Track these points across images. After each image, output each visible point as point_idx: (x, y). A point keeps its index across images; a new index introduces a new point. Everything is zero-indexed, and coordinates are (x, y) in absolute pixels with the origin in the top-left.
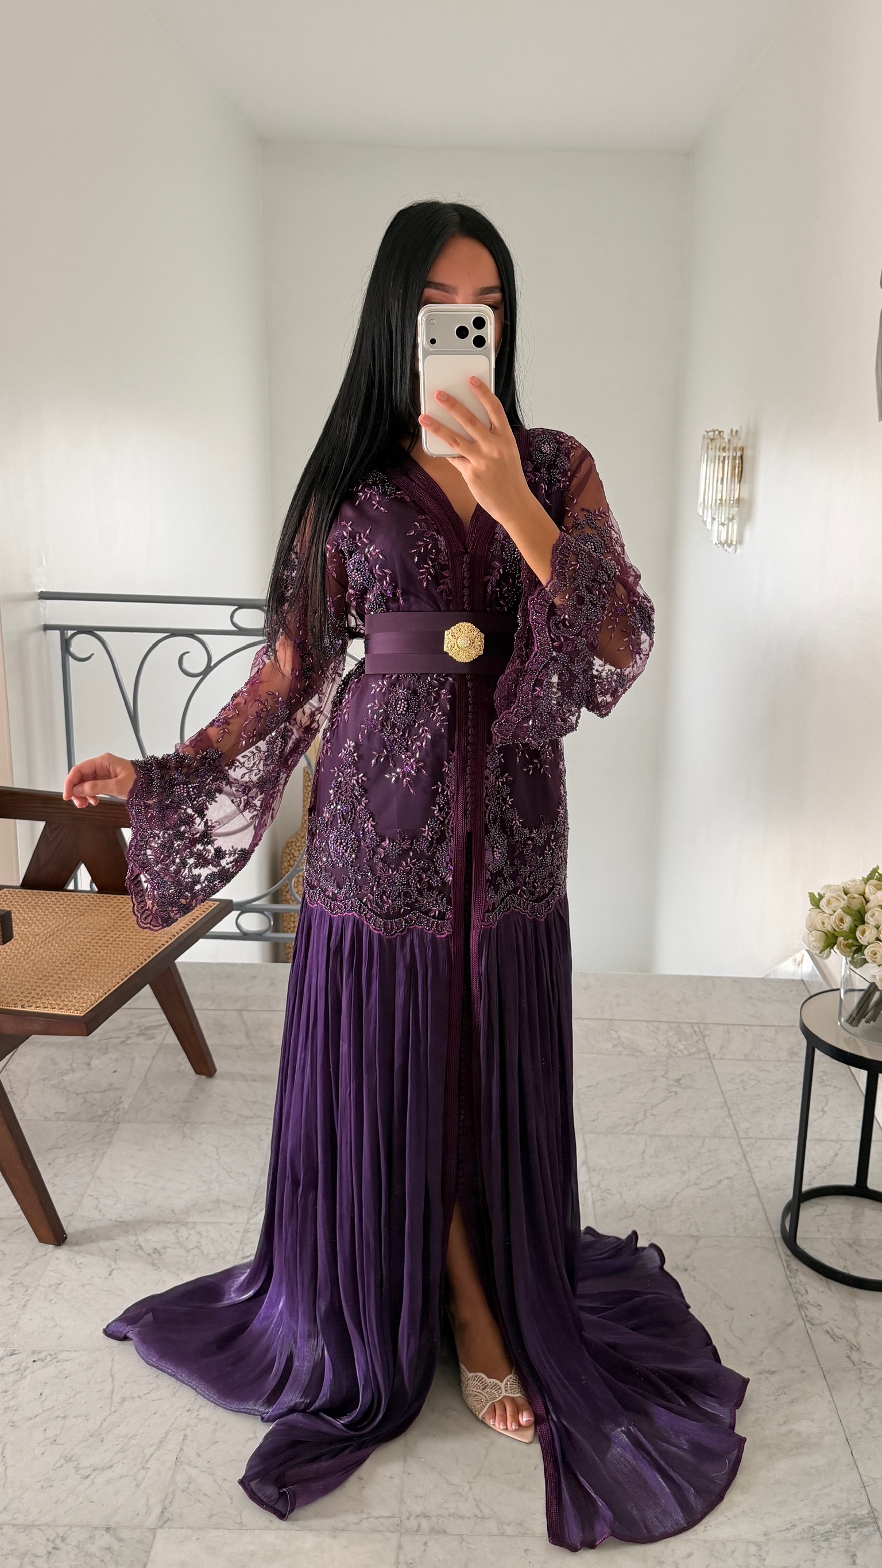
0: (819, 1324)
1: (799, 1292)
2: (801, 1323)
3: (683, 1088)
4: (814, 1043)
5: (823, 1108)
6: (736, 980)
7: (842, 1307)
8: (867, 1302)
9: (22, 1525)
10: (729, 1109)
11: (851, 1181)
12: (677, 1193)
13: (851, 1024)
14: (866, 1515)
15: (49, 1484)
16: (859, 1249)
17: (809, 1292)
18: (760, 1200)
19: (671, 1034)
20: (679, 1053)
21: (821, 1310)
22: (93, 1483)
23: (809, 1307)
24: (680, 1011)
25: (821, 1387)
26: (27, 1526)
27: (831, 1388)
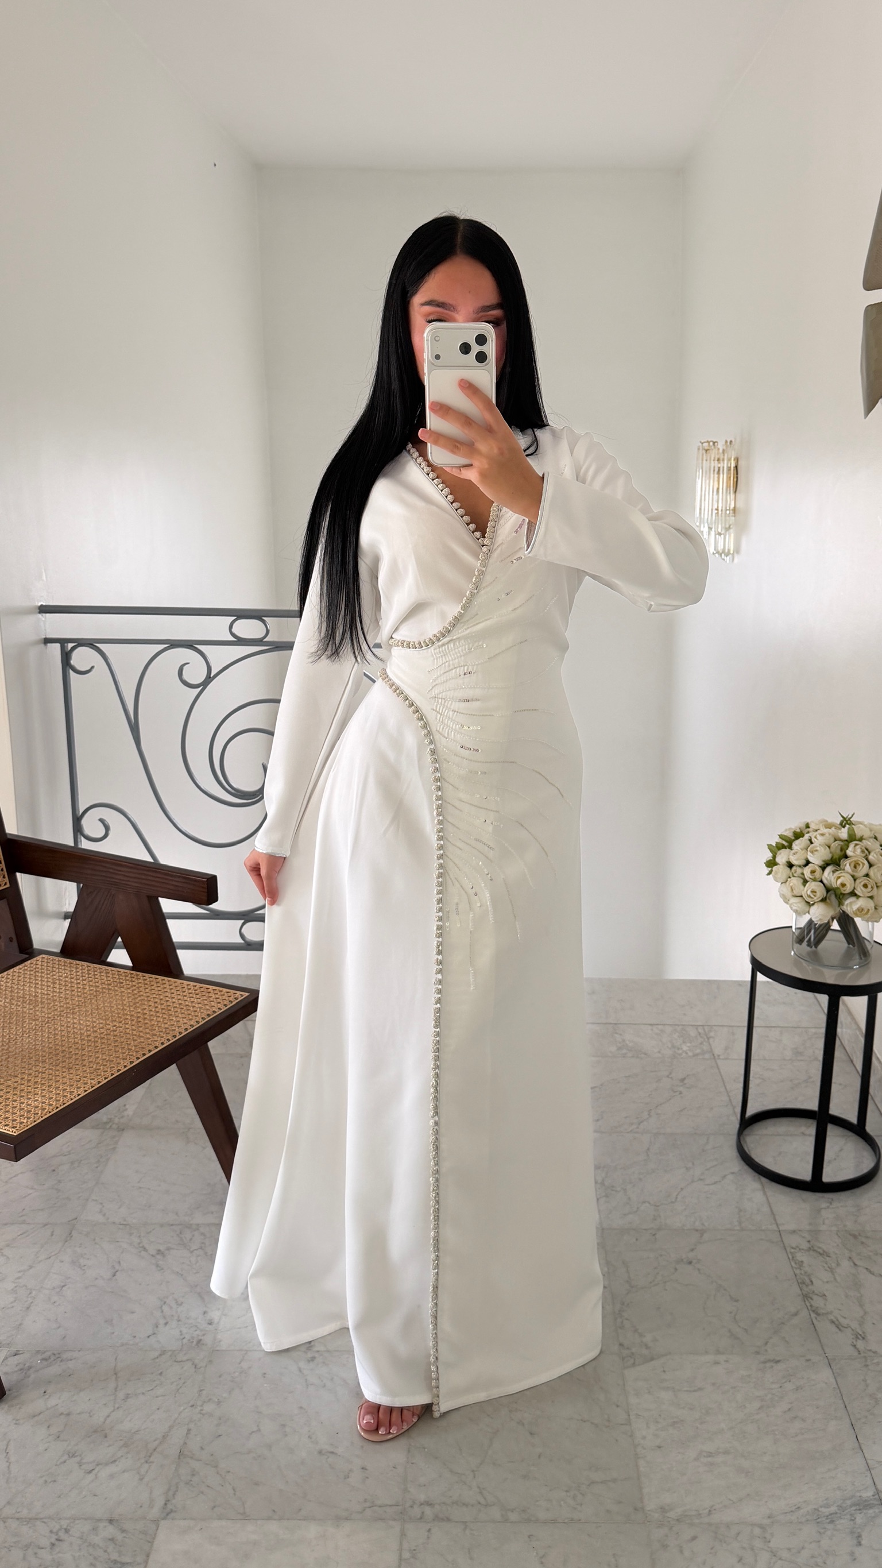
0: (823, 1314)
2: (804, 1313)
3: (688, 1088)
7: (847, 1296)
9: (25, 1518)
10: (734, 1107)
12: (682, 1189)
14: (872, 1497)
15: (53, 1480)
16: (863, 1240)
17: (814, 1282)
19: (676, 1036)
20: (684, 1054)
21: (826, 1300)
22: (96, 1477)
23: (815, 1297)
24: (685, 1014)
25: (826, 1374)
26: (30, 1519)
27: (836, 1374)
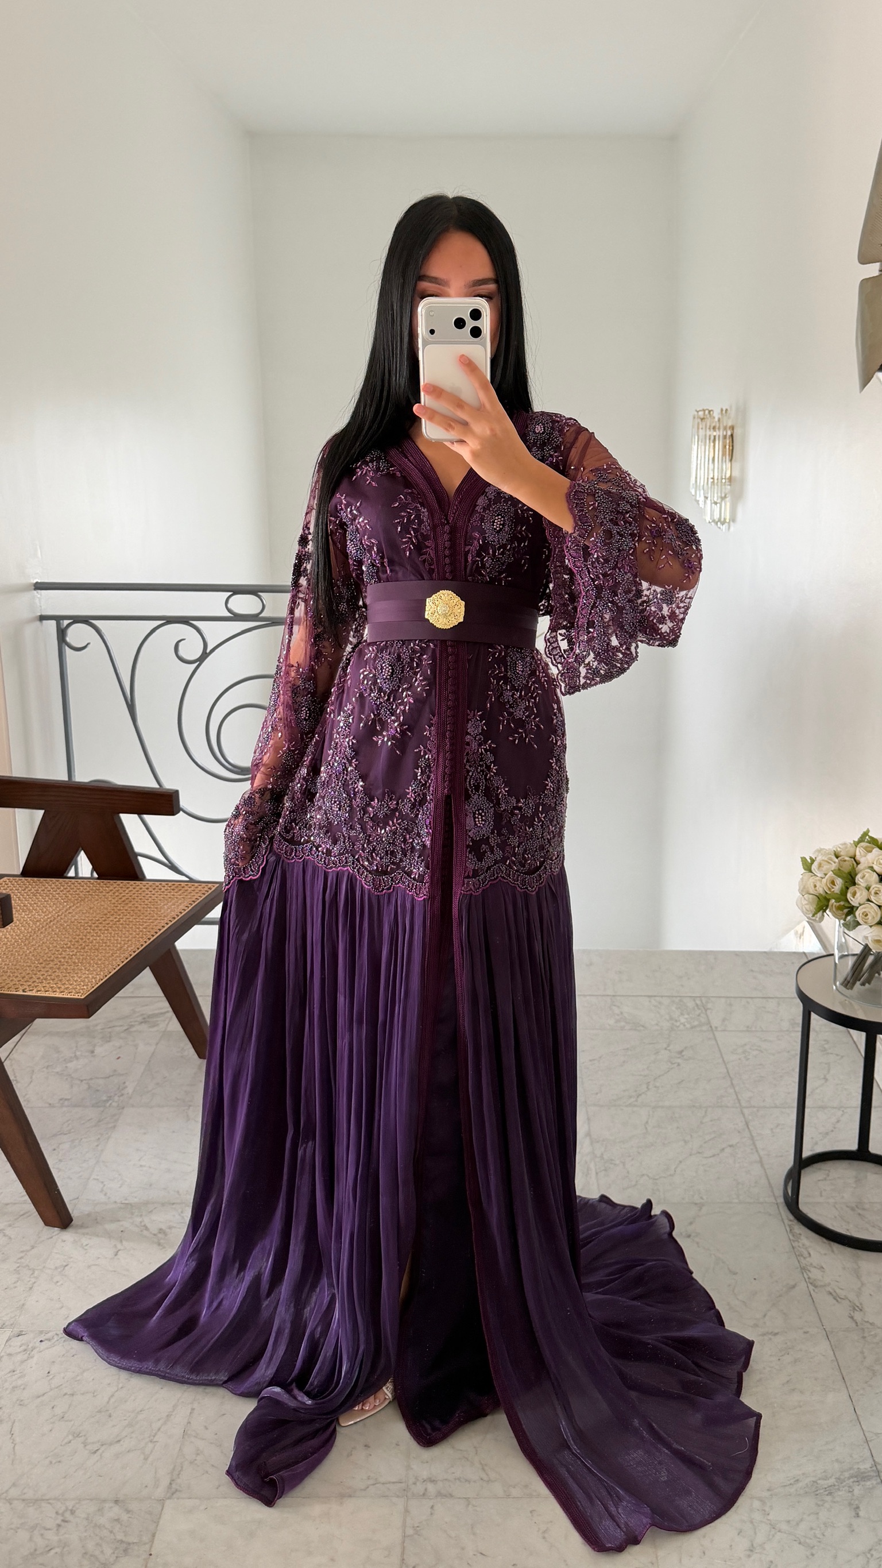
0: (822, 1286)
1: (802, 1255)
2: (803, 1286)
3: (686, 1060)
4: (809, 1006)
5: (825, 1076)
6: (737, 954)
7: (844, 1268)
8: (870, 1263)
9: (31, 1499)
10: (731, 1080)
11: (853, 1146)
12: (681, 1162)
13: (845, 986)
14: (869, 1469)
15: (58, 1460)
16: (860, 1211)
17: (812, 1253)
18: (762, 1165)
19: (673, 1008)
20: (682, 1026)
21: (825, 1272)
22: (100, 1459)
23: (812, 1269)
24: (682, 986)
25: (824, 1346)
26: (37, 1500)
27: (834, 1347)
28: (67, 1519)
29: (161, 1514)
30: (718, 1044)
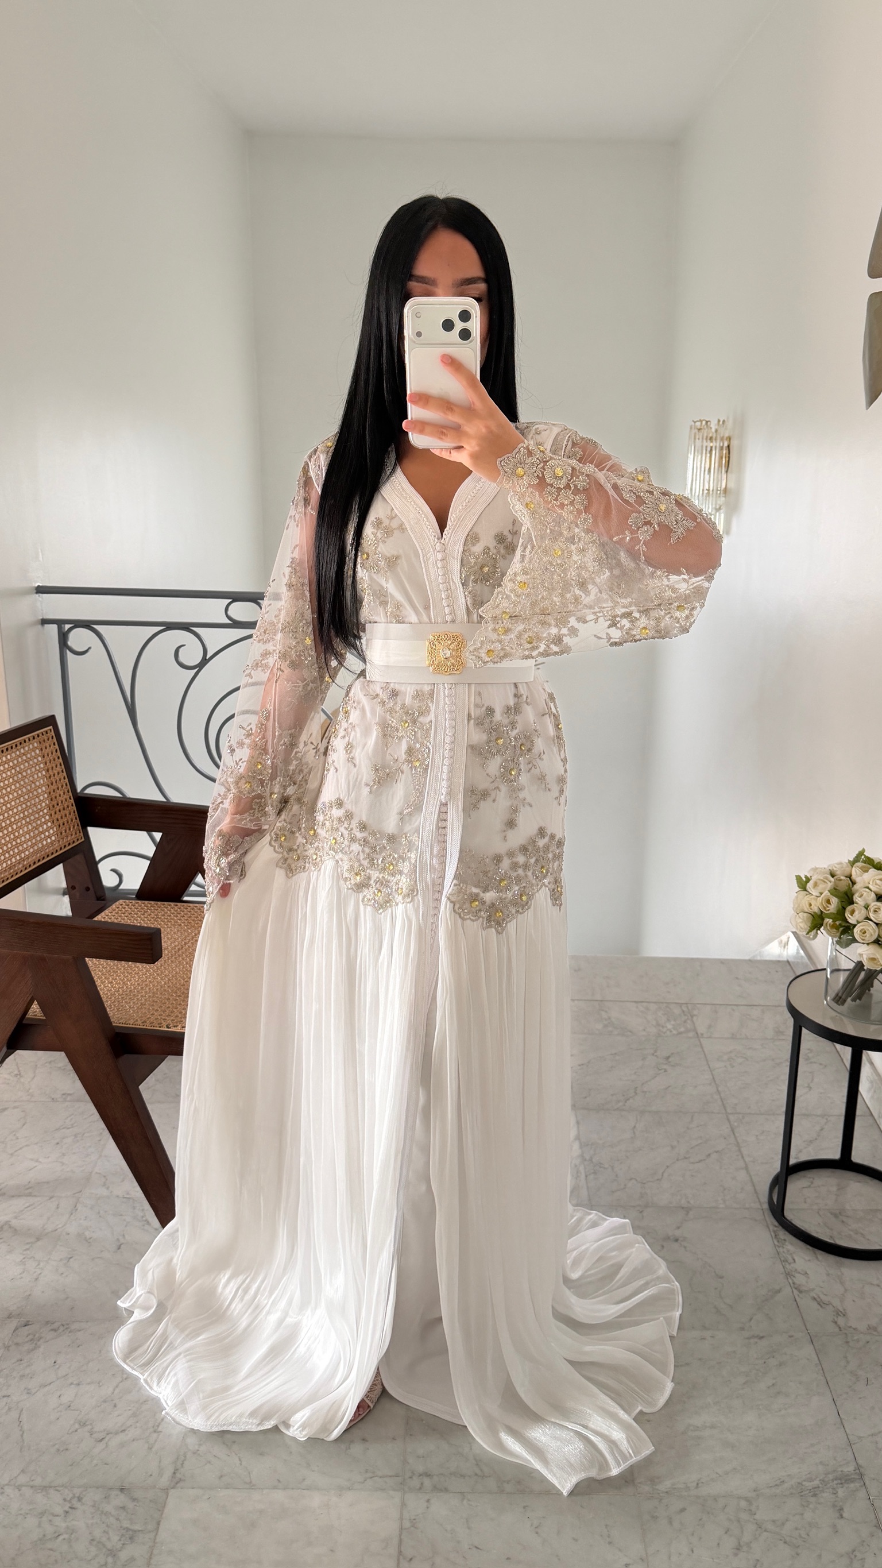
0: (806, 1291)
1: (787, 1261)
2: (787, 1290)
3: (672, 1066)
4: (800, 1022)
5: (809, 1084)
6: (723, 962)
7: (828, 1275)
9: (40, 1486)
10: (717, 1086)
11: (835, 1154)
12: (668, 1167)
13: (837, 1002)
14: (853, 1472)
15: (65, 1448)
16: (845, 1219)
17: (796, 1259)
18: (748, 1172)
19: (660, 1014)
20: (668, 1032)
21: (808, 1278)
22: (107, 1446)
23: (797, 1275)
24: (669, 992)
25: (808, 1350)
26: (45, 1487)
27: (818, 1351)
28: (74, 1506)
29: (165, 1503)
30: (704, 1052)
